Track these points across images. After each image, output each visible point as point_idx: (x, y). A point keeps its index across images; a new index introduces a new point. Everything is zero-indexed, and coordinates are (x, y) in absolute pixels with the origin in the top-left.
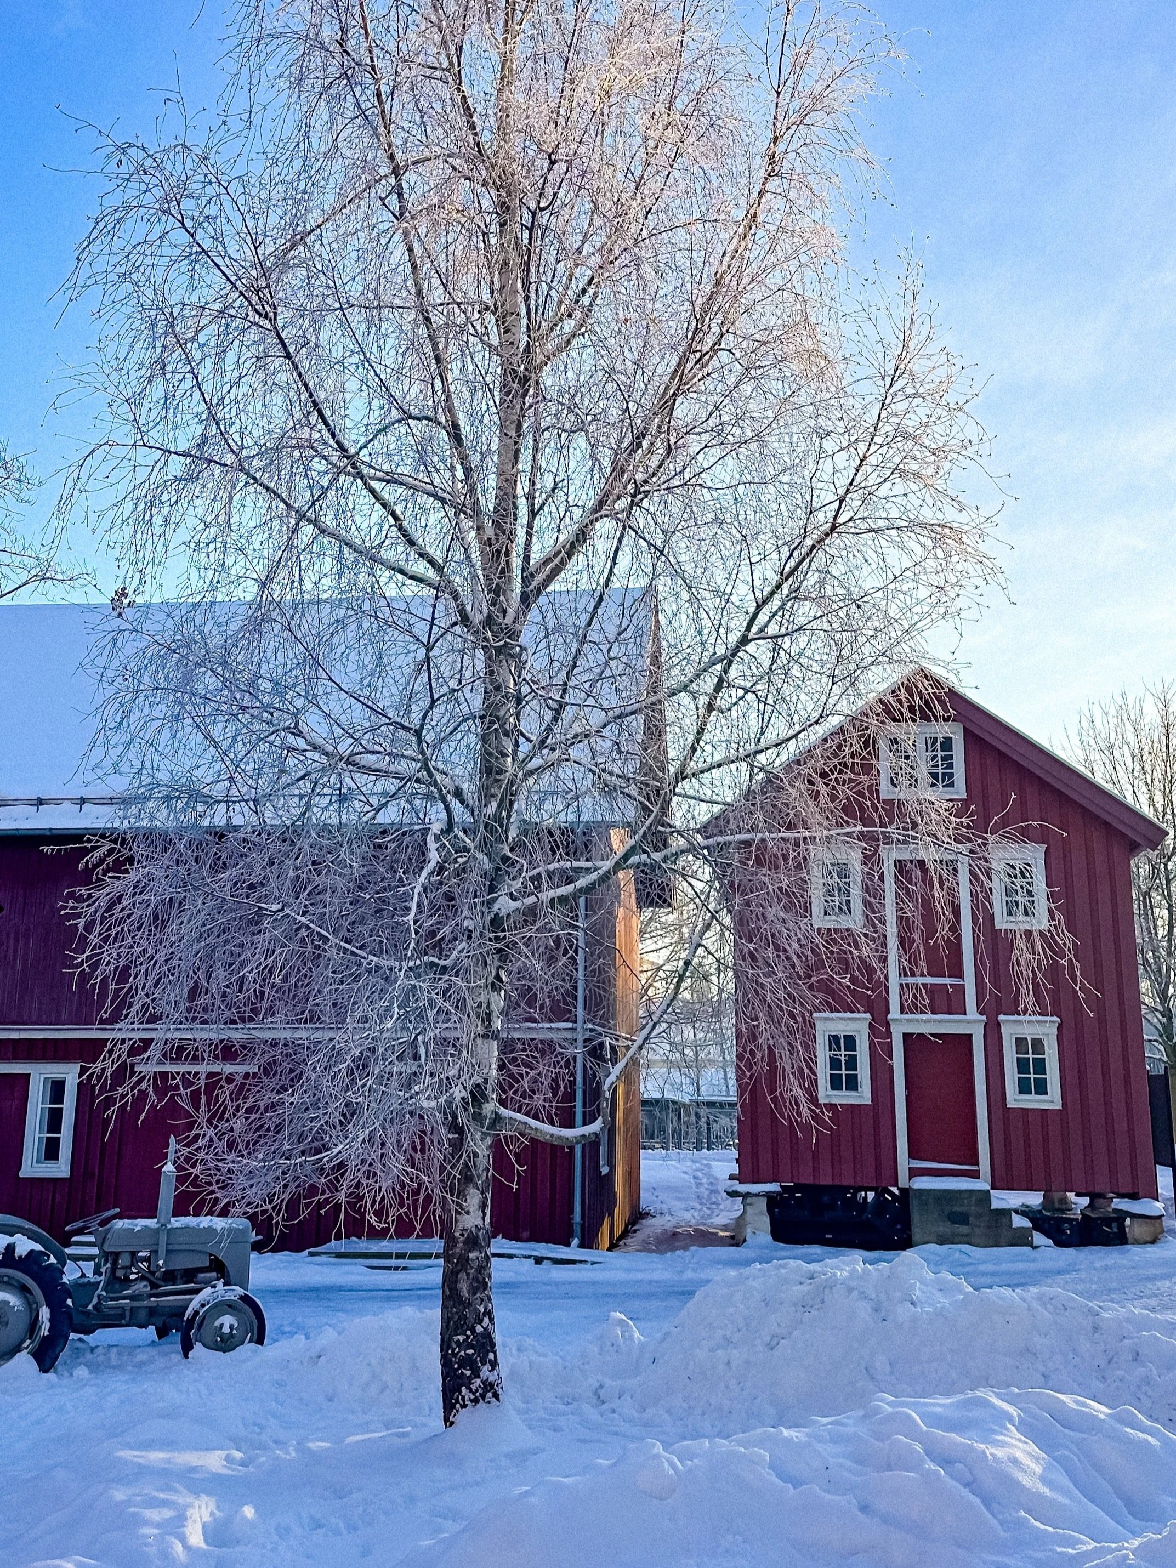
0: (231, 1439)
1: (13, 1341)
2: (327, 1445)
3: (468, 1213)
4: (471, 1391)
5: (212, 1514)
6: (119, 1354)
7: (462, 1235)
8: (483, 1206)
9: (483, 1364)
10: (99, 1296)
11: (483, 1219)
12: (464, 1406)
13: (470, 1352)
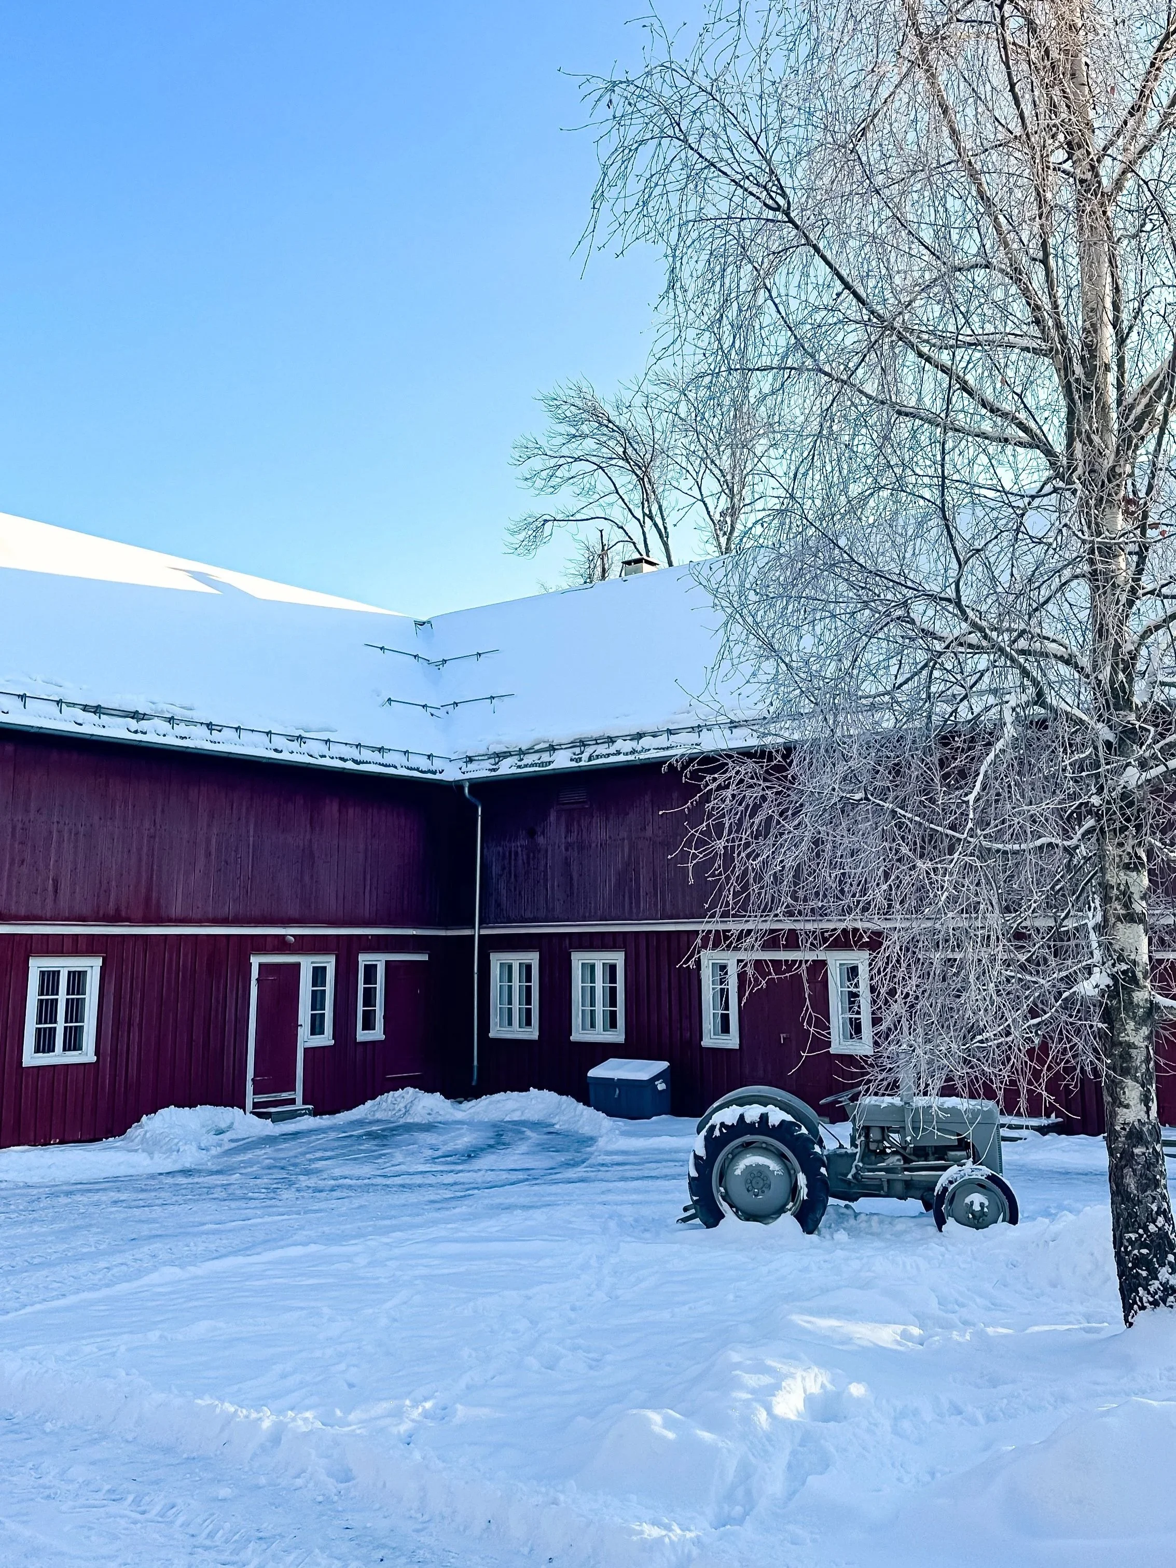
0: (915, 1315)
1: (778, 1203)
2: (1010, 1331)
3: (1127, 1106)
4: (1149, 1293)
5: (823, 1386)
6: (881, 1222)
7: (1124, 1129)
8: (1146, 1100)
9: (1162, 1265)
10: (856, 1166)
11: (1147, 1113)
12: (1143, 1308)
13: (1144, 1251)
